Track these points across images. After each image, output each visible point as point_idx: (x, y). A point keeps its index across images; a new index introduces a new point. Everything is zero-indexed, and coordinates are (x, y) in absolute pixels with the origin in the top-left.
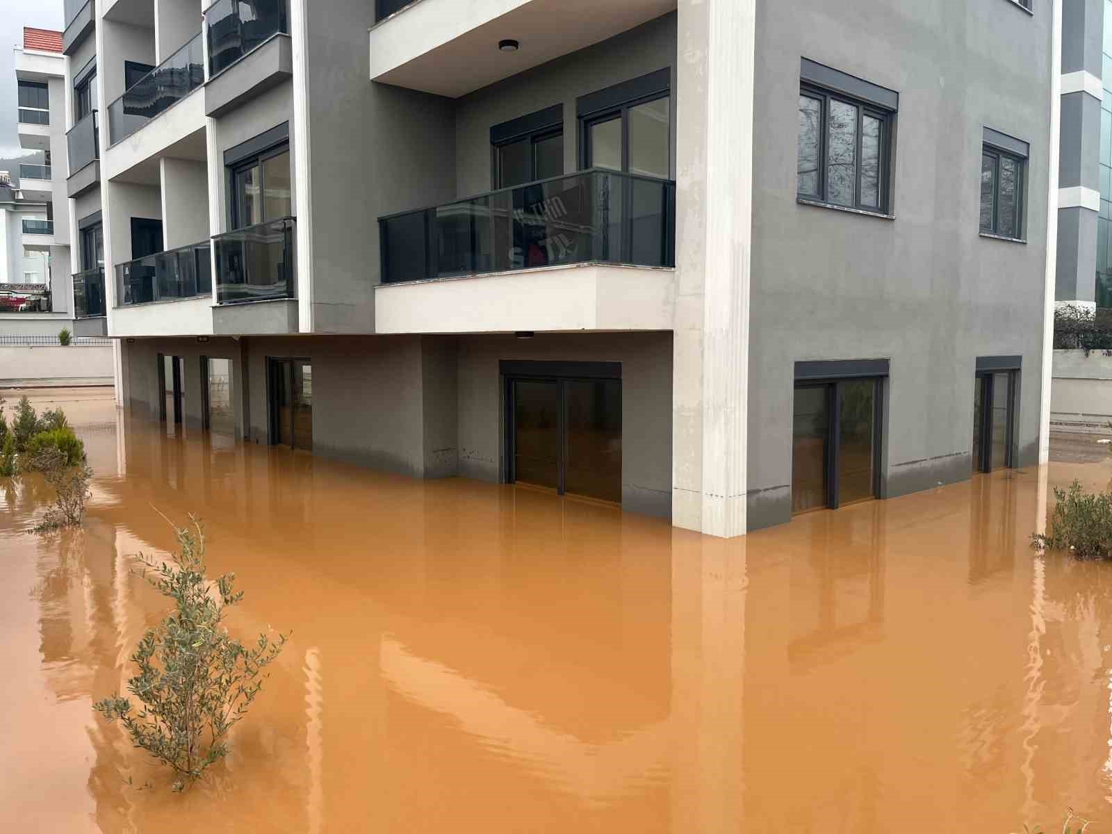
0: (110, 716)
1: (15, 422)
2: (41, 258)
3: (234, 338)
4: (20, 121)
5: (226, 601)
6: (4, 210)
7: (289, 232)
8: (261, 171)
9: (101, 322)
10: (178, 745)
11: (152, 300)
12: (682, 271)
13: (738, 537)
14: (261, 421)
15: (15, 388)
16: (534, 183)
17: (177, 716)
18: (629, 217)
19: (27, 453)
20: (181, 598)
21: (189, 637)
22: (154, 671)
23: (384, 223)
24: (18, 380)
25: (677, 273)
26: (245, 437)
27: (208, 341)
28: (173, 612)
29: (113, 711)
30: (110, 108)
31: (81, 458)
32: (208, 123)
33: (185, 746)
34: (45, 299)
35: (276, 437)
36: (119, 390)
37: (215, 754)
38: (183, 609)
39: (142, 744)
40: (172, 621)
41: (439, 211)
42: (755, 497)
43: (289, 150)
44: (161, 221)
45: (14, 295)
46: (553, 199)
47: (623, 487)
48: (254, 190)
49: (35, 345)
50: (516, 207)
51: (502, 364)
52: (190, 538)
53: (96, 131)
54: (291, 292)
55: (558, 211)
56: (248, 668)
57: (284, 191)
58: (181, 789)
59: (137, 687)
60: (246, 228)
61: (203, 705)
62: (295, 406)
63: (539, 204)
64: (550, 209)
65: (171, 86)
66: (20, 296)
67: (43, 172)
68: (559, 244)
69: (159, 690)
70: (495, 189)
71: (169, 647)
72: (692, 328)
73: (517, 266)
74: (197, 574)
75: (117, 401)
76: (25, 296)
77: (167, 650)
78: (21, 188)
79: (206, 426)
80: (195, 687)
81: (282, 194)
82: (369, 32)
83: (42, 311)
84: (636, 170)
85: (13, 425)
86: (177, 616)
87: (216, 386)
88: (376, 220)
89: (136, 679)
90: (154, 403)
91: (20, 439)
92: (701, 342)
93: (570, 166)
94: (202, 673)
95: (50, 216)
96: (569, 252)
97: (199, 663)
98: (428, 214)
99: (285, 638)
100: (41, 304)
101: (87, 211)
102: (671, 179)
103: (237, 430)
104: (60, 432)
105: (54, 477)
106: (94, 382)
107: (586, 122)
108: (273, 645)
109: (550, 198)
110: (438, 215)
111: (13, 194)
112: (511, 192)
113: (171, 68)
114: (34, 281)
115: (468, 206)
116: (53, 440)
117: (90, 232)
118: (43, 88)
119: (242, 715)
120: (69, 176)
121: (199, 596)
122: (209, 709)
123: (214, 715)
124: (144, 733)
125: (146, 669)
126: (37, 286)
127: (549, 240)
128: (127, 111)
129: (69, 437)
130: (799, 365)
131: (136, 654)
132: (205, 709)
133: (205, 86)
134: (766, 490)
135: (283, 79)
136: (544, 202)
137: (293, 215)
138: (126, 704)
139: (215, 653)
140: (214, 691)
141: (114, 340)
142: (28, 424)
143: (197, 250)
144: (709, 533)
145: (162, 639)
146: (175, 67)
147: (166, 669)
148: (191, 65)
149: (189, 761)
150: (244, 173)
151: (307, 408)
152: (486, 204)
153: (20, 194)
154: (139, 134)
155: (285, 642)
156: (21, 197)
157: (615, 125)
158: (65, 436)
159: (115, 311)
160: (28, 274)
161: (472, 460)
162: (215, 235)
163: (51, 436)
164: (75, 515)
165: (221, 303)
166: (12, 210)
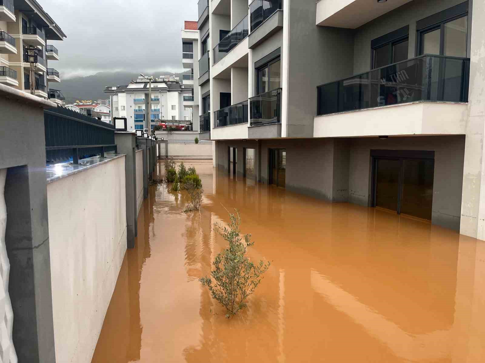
0: (204, 284)
1: (179, 171)
2: (190, 110)
3: (256, 140)
4: (183, 58)
5: (248, 245)
6: (177, 93)
7: (279, 95)
8: (269, 70)
9: (208, 134)
10: (228, 300)
11: (226, 125)
12: (472, 104)
14: (265, 174)
15: (180, 159)
16: (392, 65)
17: (228, 288)
18: (443, 79)
19: (183, 183)
20: (231, 242)
21: (233, 257)
22: (220, 269)
23: (319, 89)
24: (181, 156)
25: (469, 105)
26: (259, 181)
27: (246, 141)
28: (228, 247)
29: (205, 283)
30: (214, 49)
31: (200, 186)
32: (249, 51)
33: (231, 301)
34: (191, 126)
35: (271, 181)
36: (214, 161)
37: (242, 306)
38: (232, 246)
39: (215, 297)
40: (227, 250)
41: (345, 83)
43: (280, 60)
44: (231, 93)
45: (180, 125)
46: (401, 72)
47: (432, 213)
48: (266, 79)
49: (187, 143)
50: (382, 78)
51: (372, 151)
52: (235, 218)
53: (209, 59)
54: (279, 120)
55: (404, 77)
56: (255, 274)
57: (278, 79)
58: (228, 317)
59: (214, 275)
60: (262, 94)
61: (238, 286)
62: (279, 169)
63: (394, 74)
64: (399, 77)
65: (236, 39)
66: (182, 125)
67: (191, 77)
68: (404, 94)
69: (222, 277)
70: (372, 69)
71: (226, 260)
72: (477, 134)
73: (381, 105)
74: (237, 233)
75: (213, 165)
76: (184, 125)
77: (225, 262)
78: (183, 84)
79: (245, 176)
80: (235, 278)
81: (277, 80)
82: (316, 3)
83: (189, 130)
84: (448, 53)
86: (229, 248)
87: (249, 160)
88: (316, 87)
89: (214, 272)
90: (226, 166)
91: (181, 178)
92: (482, 140)
93: (411, 54)
94: (238, 273)
95: (193, 94)
96: (409, 96)
97: (237, 269)
98: (339, 83)
99: (270, 263)
100: (189, 128)
101: (205, 91)
102: (467, 57)
103: (256, 178)
104: (194, 175)
105: (191, 192)
107: (421, 32)
108: (265, 265)
109: (400, 71)
110: (344, 85)
111: (181, 86)
112: (380, 70)
113: (236, 32)
114: (187, 119)
115: (358, 80)
116: (191, 178)
117: (206, 99)
118: (191, 44)
119: (253, 292)
120: (199, 78)
121: (238, 242)
122: (240, 288)
123: (242, 290)
124: (216, 293)
125: (218, 268)
126: (188, 121)
127: (398, 92)
128: (220, 51)
129: (196, 178)
131: (215, 262)
132: (239, 287)
133: (248, 36)
135: (279, 29)
136: (397, 73)
137: (281, 87)
138: (210, 280)
139: (243, 265)
140: (242, 280)
141: (213, 141)
142: (183, 172)
143: (243, 105)
144: (481, 239)
145: (223, 257)
146: (238, 32)
147: (224, 269)
148: (244, 30)
149: (232, 307)
150: (262, 71)
151: (284, 170)
152: (367, 78)
153: (183, 86)
154: (224, 59)
155: (270, 265)
156: (183, 87)
157: (437, 33)
158: (195, 177)
159: (214, 130)
160: (185, 116)
161: (354, 195)
162: (250, 97)
163: (191, 177)
164: (197, 207)
165: (251, 126)
166: (180, 92)
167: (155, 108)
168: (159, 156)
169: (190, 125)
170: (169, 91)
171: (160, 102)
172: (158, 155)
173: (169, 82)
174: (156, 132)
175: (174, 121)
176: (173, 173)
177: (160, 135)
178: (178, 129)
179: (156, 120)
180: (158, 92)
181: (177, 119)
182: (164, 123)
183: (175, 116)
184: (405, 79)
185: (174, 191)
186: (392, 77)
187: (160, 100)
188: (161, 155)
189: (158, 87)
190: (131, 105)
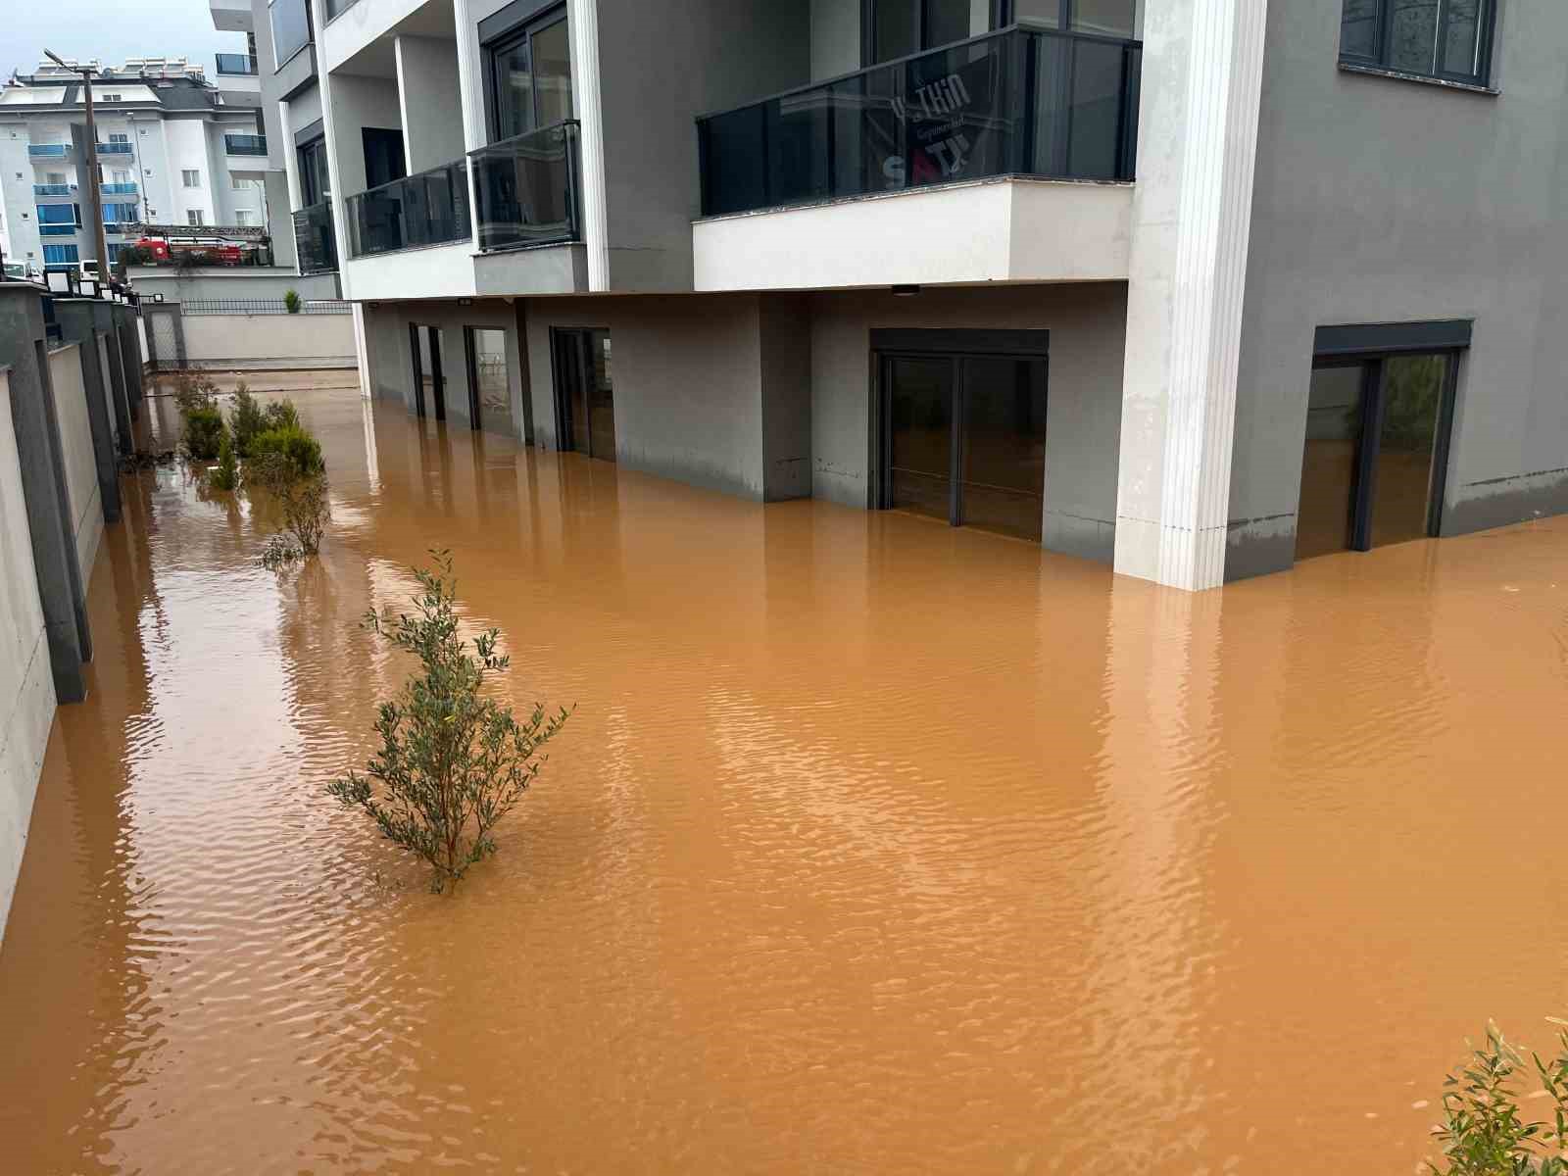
0: (347, 801)
1: (233, 418)
2: (256, 190)
3: (507, 300)
5: (488, 663)
6: (201, 122)
7: (570, 143)
8: (532, 50)
9: (333, 279)
10: (436, 836)
11: (396, 247)
12: (1146, 187)
13: (1211, 589)
14: (546, 420)
15: (234, 371)
16: (922, 54)
17: (432, 801)
18: (1068, 103)
19: (251, 460)
20: (430, 657)
23: (705, 127)
24: (239, 360)
25: (1138, 190)
26: (527, 441)
27: (471, 304)
28: (419, 673)
29: (351, 795)
31: (318, 466)
33: (445, 838)
34: (265, 248)
35: (568, 441)
36: (364, 374)
37: (483, 850)
38: (433, 670)
39: (390, 834)
40: (418, 682)
41: (785, 107)
42: (1239, 531)
44: (401, 131)
45: (225, 244)
46: (949, 79)
47: (1044, 516)
48: (524, 80)
49: (255, 312)
51: (875, 334)
54: (577, 236)
55: (957, 98)
56: (519, 746)
57: (564, 82)
58: (438, 891)
60: (514, 139)
61: (466, 789)
62: (593, 396)
63: (929, 87)
64: (944, 96)
66: (232, 244)
67: (247, 63)
68: (956, 151)
70: (866, 65)
72: (1158, 276)
73: (894, 185)
75: (362, 389)
76: (238, 244)
78: (221, 89)
80: (453, 766)
81: (561, 84)
83: (260, 265)
84: (1081, 26)
85: (231, 421)
86: (425, 677)
87: (488, 369)
88: (693, 120)
89: (381, 754)
90: (409, 397)
91: (241, 441)
92: (1170, 298)
93: (979, 24)
94: (460, 750)
95: (261, 129)
97: (456, 738)
98: (767, 109)
99: (568, 713)
100: (258, 256)
101: (304, 120)
102: (1136, 39)
103: (517, 432)
104: (291, 429)
105: (281, 491)
106: (336, 364)
108: (552, 719)
109: (947, 76)
110: (783, 112)
111: (211, 95)
114: (251, 222)
115: (824, 95)
116: (282, 441)
117: (309, 151)
120: (277, 69)
121: (452, 653)
122: (473, 795)
123: (479, 801)
124: (393, 821)
126: (254, 230)
129: (301, 438)
130: (1322, 332)
131: (380, 721)
132: (467, 794)
134: (1257, 520)
136: (937, 84)
137: (575, 118)
138: (366, 787)
140: (478, 772)
141: (353, 305)
142: (249, 419)
143: (449, 175)
145: (408, 705)
149: (448, 857)
150: (509, 55)
152: (849, 90)
153: (220, 98)
154: (364, 3)
155: (567, 718)
156: (221, 102)
158: (297, 437)
159: (350, 264)
160: (242, 213)
161: (831, 474)
162: (471, 150)
163: (278, 435)
164: (311, 541)
165: (484, 251)
166: (211, 121)
167: (116, 179)
168: (153, 362)
169: (264, 245)
170: (167, 116)
171: (137, 159)
172: (145, 358)
173: (163, 80)
174: (132, 274)
175: (196, 229)
176: (213, 423)
177: (147, 282)
178: (214, 259)
179: (125, 227)
180: (124, 119)
181: (209, 220)
182: (160, 239)
183: (199, 212)
184: (959, 104)
185: (221, 489)
186: (922, 96)
187: (135, 151)
188: (160, 356)
189: (123, 99)
190: (19, 172)
